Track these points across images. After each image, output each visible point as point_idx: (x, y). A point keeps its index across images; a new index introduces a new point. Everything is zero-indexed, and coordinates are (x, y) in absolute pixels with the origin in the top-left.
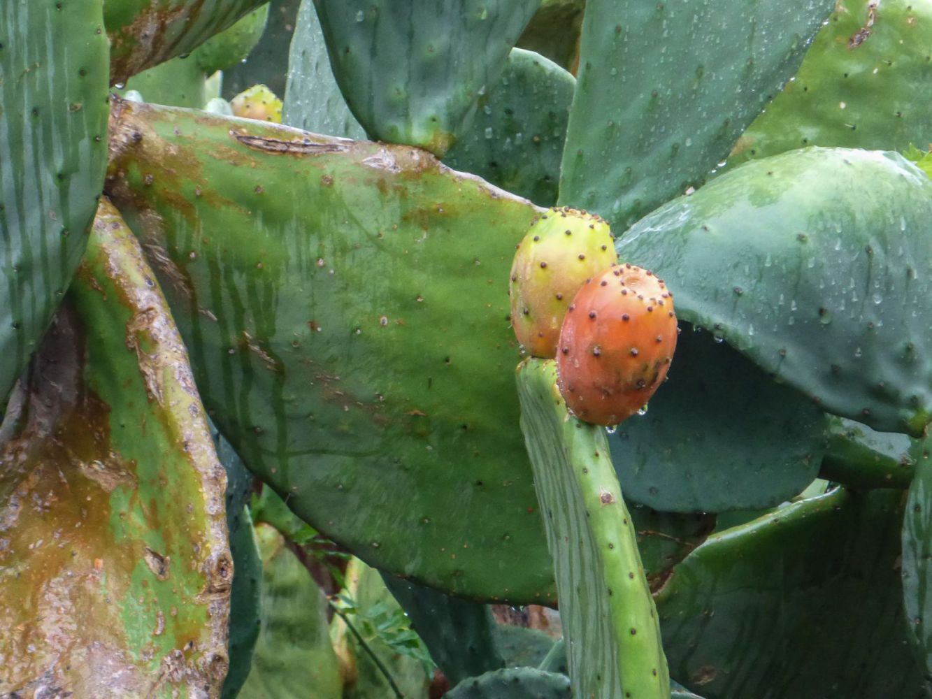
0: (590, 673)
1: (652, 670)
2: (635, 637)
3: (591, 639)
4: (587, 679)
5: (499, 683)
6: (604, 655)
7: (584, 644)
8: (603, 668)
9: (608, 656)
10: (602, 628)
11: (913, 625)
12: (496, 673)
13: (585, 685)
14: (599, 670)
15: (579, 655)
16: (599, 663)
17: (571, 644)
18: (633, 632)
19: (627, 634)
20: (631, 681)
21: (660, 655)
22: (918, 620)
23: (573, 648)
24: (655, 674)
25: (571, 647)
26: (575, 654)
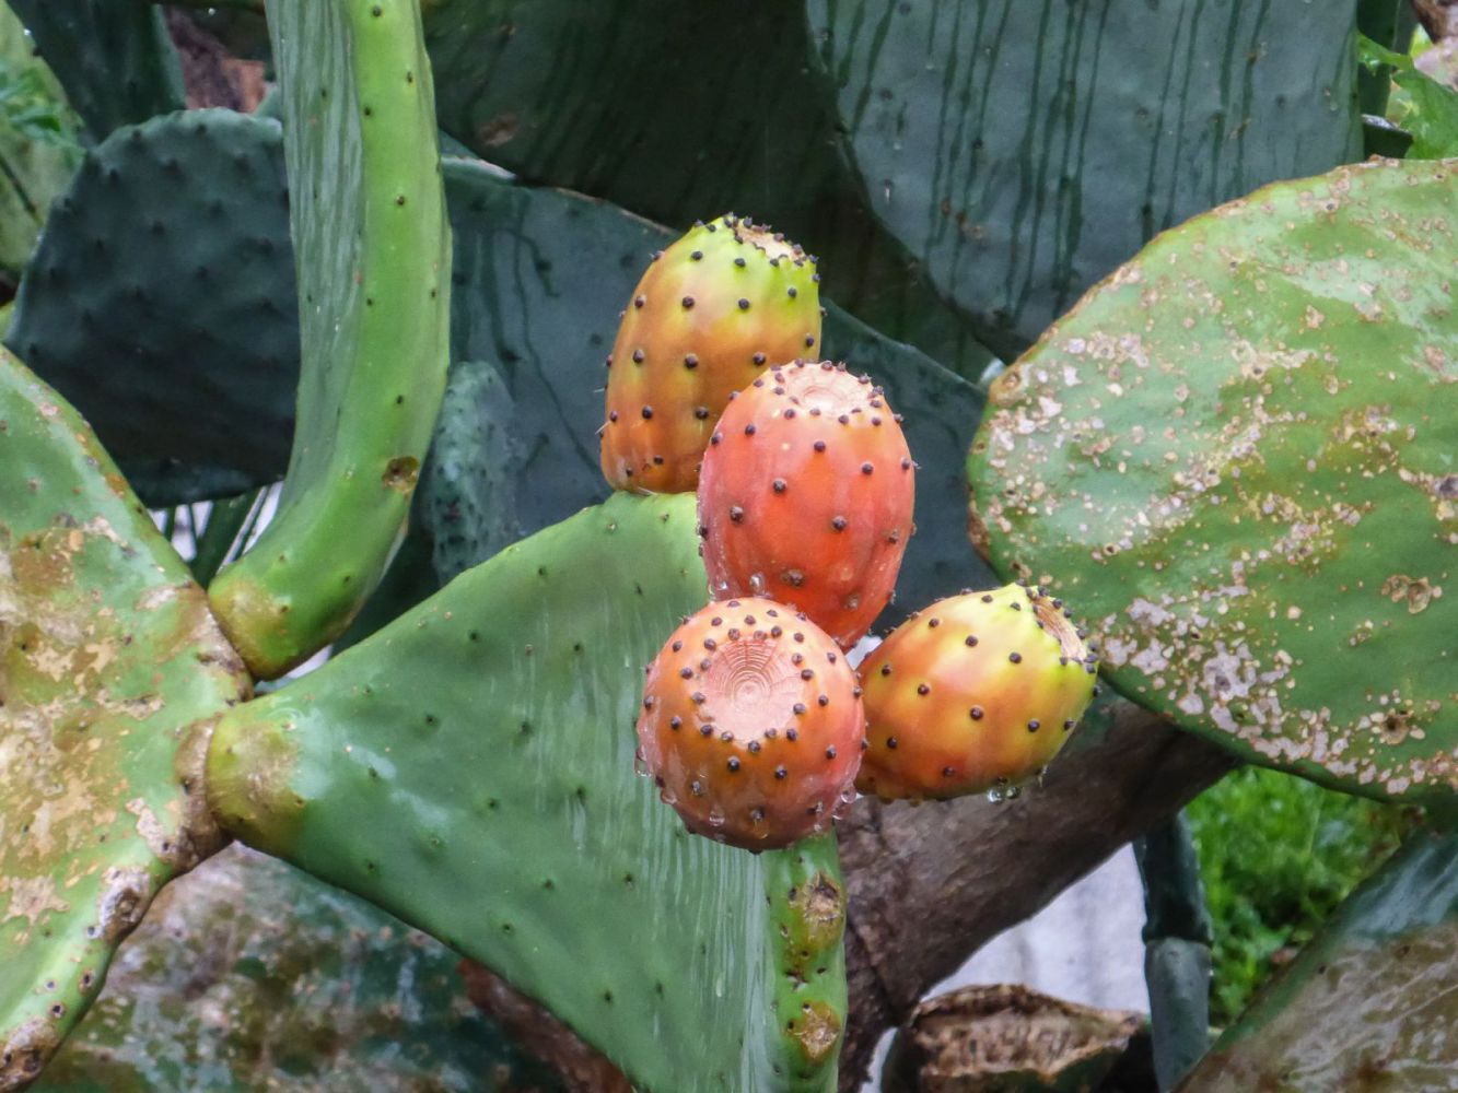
0: (310, 88)
1: (406, 74)
2: (380, 20)
3: (312, 34)
4: (306, 99)
5: (174, 134)
6: (332, 60)
7: (301, 44)
8: (331, 76)
9: (339, 61)
10: (331, 14)
11: (818, 43)
12: (170, 118)
13: (302, 106)
14: (326, 82)
15: (294, 61)
16: (325, 71)
17: (281, 43)
18: (377, 13)
19: (366, 17)
20: (372, 91)
21: (420, 52)
22: (826, 35)
23: (285, 51)
24: (410, 80)
25: (281, 48)
26: (288, 58)
